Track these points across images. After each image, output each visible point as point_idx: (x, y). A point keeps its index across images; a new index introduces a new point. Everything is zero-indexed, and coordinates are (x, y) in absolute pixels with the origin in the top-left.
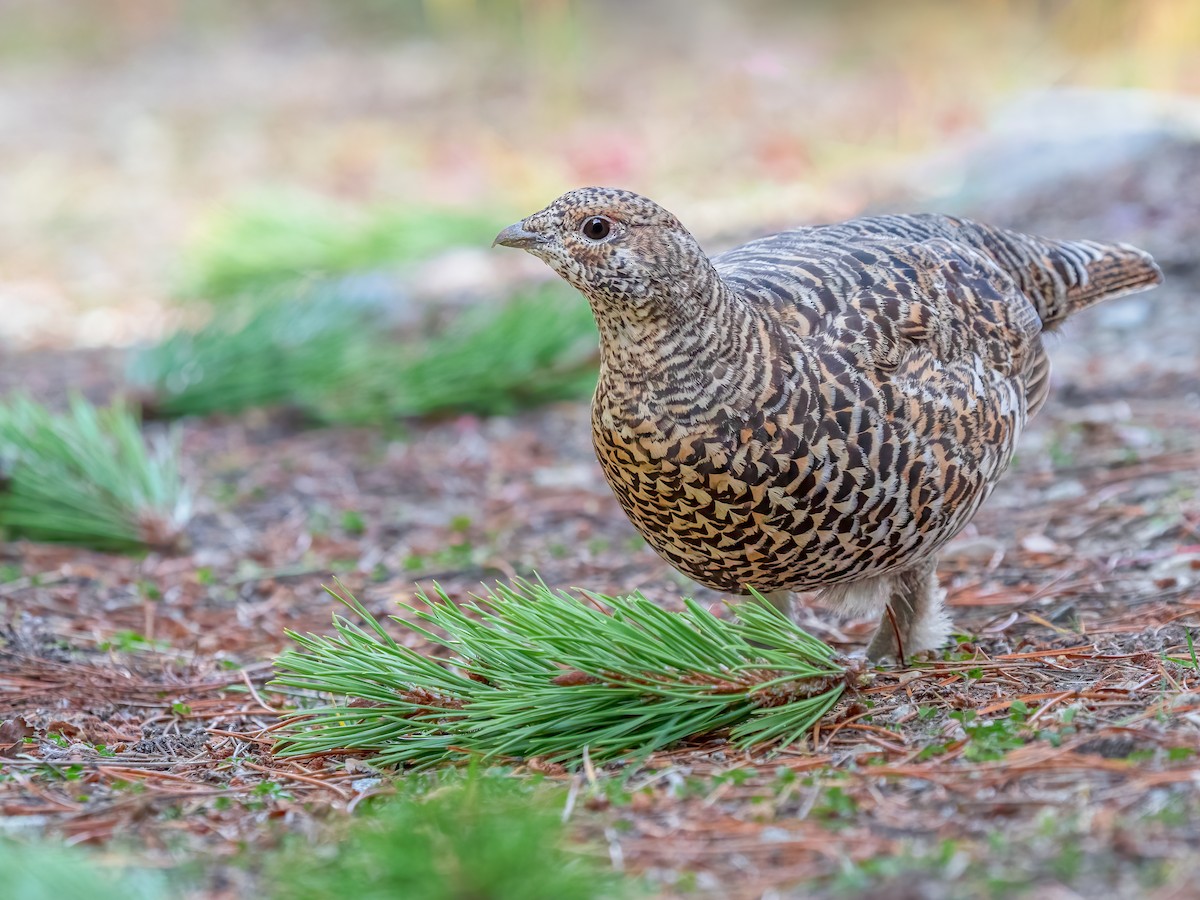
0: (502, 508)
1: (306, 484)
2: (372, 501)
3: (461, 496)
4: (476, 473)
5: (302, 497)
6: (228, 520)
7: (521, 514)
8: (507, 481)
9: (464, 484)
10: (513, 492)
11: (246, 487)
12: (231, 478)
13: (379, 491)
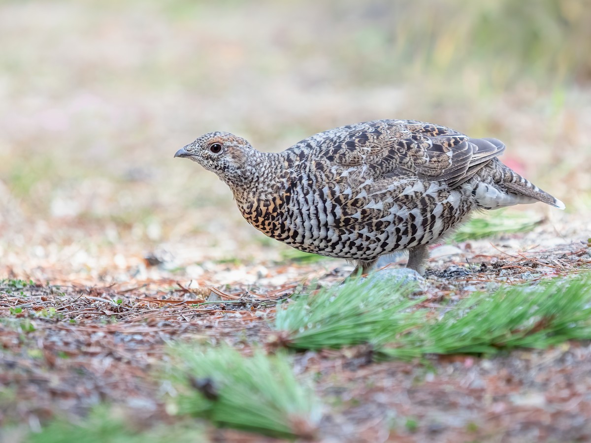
0: (495, 418)
1: (382, 398)
2: (420, 409)
3: (470, 408)
4: (477, 393)
5: (380, 405)
6: (339, 419)
7: (507, 422)
8: (495, 400)
9: (470, 401)
10: (499, 408)
11: (346, 397)
12: (338, 391)
13: (422, 403)
